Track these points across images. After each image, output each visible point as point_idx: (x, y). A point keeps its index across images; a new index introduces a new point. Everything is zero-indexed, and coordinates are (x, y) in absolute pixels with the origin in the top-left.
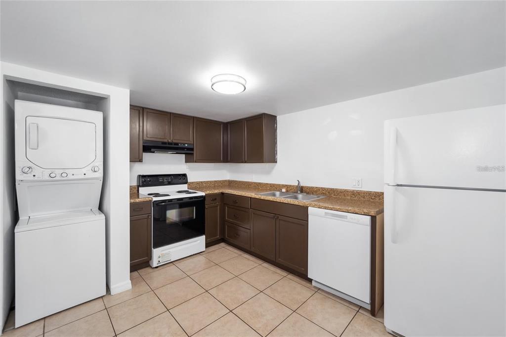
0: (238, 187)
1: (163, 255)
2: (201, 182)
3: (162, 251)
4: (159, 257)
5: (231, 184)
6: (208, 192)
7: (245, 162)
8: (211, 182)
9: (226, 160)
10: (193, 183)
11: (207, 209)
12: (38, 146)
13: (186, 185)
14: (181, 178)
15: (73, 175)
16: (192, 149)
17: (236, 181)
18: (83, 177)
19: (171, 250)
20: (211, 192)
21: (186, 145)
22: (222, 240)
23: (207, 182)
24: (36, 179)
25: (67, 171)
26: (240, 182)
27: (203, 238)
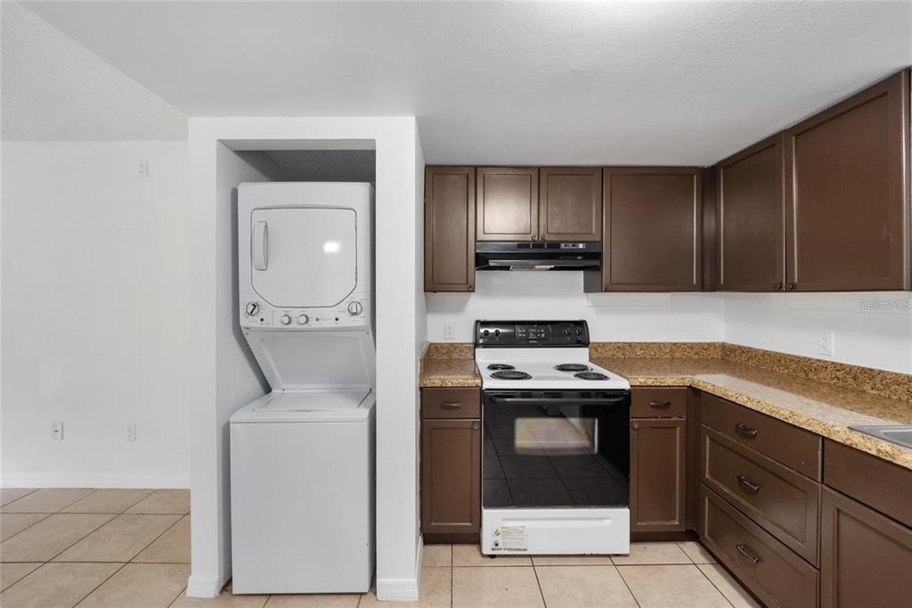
0: (757, 367)
1: (507, 532)
2: (630, 344)
3: (504, 520)
4: (497, 534)
5: (730, 358)
6: (641, 380)
7: (793, 288)
8: (660, 346)
9: (709, 283)
10: (604, 345)
11: (635, 430)
12: (267, 264)
13: (585, 351)
14: (571, 333)
15: (317, 320)
16: (598, 256)
17: (749, 350)
18: (333, 324)
19: (528, 524)
20: (649, 382)
21: (581, 246)
22: (691, 535)
23: (648, 346)
24: (264, 326)
25: (308, 312)
26: (765, 354)
27: (623, 514)
